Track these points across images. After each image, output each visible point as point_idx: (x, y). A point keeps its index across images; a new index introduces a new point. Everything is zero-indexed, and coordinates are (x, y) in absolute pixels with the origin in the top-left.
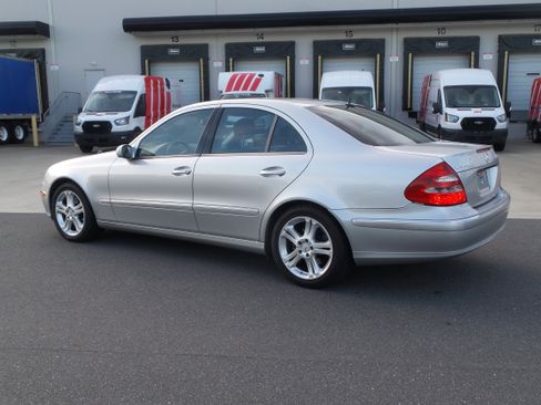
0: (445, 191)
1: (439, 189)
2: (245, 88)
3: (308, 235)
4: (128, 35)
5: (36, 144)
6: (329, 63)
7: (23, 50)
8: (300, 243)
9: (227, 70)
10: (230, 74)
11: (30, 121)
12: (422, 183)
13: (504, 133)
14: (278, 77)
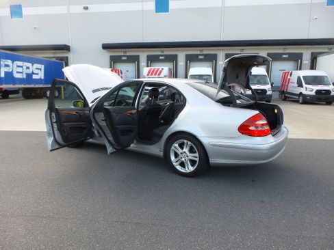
0: (260, 129)
1: (256, 127)
2: (155, 74)
3: (186, 150)
4: (104, 51)
5: (63, 98)
6: (192, 64)
7: (58, 57)
8: (181, 153)
9: (148, 66)
10: (149, 68)
11: (60, 88)
12: (248, 124)
13: (271, 96)
14: (170, 70)
